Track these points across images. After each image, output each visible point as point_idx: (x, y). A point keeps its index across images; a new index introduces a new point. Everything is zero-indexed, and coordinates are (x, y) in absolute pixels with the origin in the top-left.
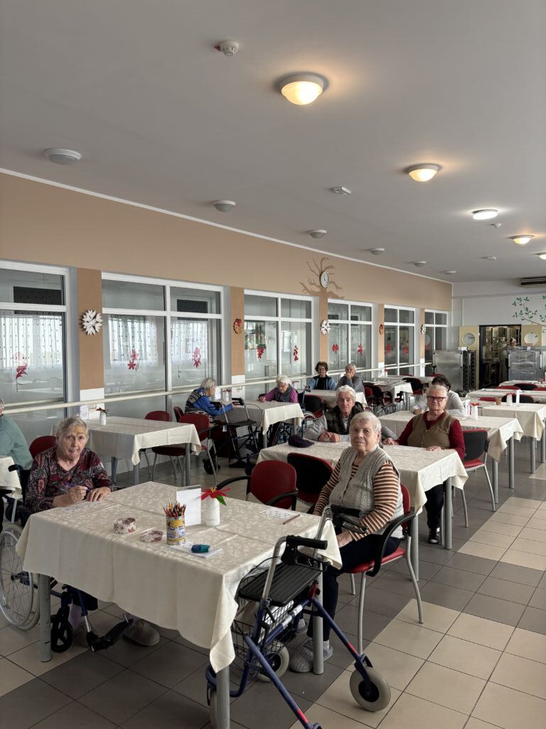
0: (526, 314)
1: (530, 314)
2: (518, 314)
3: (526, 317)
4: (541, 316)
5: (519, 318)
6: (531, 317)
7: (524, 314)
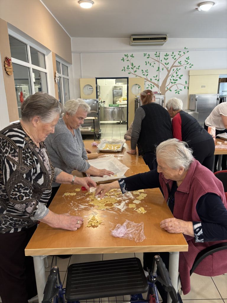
0: (132, 68)
2: (126, 68)
3: (132, 71)
4: (142, 71)
6: (135, 71)
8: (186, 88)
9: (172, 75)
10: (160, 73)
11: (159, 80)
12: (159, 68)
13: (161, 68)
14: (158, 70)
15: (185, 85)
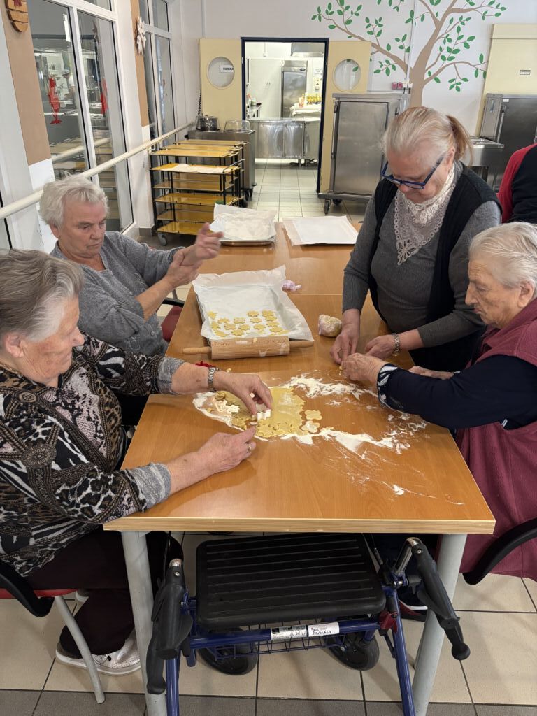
0: (340, 13)
1: (347, 15)
2: (323, 12)
3: (339, 20)
4: (367, 20)
5: (326, 23)
6: (349, 22)
7: (336, 14)
8: (481, 73)
9: (445, 36)
10: (415, 29)
11: (409, 48)
12: (412, 13)
13: (417, 14)
14: (411, 20)
15: (478, 67)
